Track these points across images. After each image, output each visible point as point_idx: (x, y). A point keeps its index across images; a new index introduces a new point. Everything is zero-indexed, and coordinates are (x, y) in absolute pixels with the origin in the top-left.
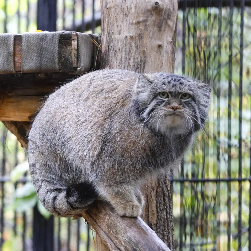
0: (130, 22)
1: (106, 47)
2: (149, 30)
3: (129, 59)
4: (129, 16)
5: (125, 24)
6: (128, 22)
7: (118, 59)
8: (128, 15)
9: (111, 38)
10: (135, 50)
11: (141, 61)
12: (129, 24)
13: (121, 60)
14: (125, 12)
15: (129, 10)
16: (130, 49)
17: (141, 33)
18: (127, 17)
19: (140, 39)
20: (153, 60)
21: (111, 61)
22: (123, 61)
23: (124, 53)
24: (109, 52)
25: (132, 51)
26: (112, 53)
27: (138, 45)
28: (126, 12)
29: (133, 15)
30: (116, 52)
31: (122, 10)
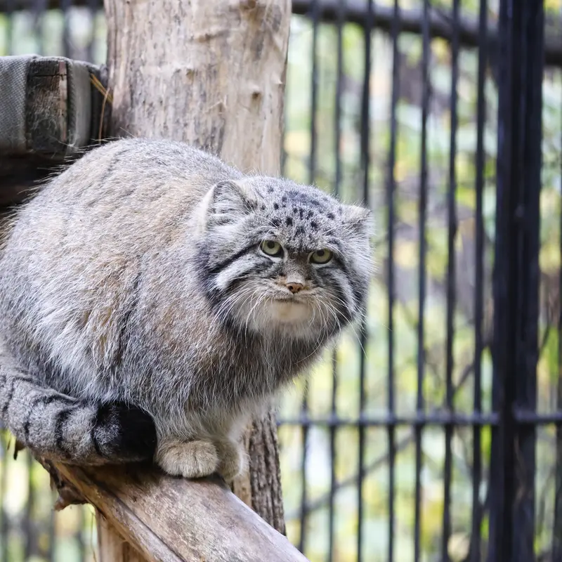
0: (186, 36)
1: (124, 96)
2: (232, 57)
3: (186, 125)
4: (185, 21)
5: (173, 41)
6: (182, 36)
7: (157, 124)
8: (181, 19)
9: (138, 74)
10: (199, 103)
11: (214, 129)
12: (185, 41)
13: (166, 127)
14: (174, 11)
15: (183, 6)
16: (186, 100)
17: (213, 63)
18: (179, 22)
19: (211, 78)
20: (241, 127)
21: (140, 130)
22: (171, 129)
23: (171, 110)
24: (132, 106)
25: (191, 106)
26: (142, 110)
27: (207, 92)
28: (177, 12)
29: (194, 18)
30: (151, 109)
31: (166, 6)
